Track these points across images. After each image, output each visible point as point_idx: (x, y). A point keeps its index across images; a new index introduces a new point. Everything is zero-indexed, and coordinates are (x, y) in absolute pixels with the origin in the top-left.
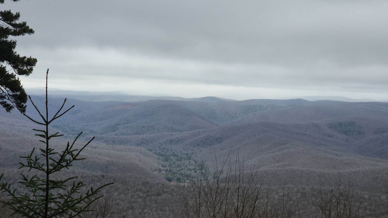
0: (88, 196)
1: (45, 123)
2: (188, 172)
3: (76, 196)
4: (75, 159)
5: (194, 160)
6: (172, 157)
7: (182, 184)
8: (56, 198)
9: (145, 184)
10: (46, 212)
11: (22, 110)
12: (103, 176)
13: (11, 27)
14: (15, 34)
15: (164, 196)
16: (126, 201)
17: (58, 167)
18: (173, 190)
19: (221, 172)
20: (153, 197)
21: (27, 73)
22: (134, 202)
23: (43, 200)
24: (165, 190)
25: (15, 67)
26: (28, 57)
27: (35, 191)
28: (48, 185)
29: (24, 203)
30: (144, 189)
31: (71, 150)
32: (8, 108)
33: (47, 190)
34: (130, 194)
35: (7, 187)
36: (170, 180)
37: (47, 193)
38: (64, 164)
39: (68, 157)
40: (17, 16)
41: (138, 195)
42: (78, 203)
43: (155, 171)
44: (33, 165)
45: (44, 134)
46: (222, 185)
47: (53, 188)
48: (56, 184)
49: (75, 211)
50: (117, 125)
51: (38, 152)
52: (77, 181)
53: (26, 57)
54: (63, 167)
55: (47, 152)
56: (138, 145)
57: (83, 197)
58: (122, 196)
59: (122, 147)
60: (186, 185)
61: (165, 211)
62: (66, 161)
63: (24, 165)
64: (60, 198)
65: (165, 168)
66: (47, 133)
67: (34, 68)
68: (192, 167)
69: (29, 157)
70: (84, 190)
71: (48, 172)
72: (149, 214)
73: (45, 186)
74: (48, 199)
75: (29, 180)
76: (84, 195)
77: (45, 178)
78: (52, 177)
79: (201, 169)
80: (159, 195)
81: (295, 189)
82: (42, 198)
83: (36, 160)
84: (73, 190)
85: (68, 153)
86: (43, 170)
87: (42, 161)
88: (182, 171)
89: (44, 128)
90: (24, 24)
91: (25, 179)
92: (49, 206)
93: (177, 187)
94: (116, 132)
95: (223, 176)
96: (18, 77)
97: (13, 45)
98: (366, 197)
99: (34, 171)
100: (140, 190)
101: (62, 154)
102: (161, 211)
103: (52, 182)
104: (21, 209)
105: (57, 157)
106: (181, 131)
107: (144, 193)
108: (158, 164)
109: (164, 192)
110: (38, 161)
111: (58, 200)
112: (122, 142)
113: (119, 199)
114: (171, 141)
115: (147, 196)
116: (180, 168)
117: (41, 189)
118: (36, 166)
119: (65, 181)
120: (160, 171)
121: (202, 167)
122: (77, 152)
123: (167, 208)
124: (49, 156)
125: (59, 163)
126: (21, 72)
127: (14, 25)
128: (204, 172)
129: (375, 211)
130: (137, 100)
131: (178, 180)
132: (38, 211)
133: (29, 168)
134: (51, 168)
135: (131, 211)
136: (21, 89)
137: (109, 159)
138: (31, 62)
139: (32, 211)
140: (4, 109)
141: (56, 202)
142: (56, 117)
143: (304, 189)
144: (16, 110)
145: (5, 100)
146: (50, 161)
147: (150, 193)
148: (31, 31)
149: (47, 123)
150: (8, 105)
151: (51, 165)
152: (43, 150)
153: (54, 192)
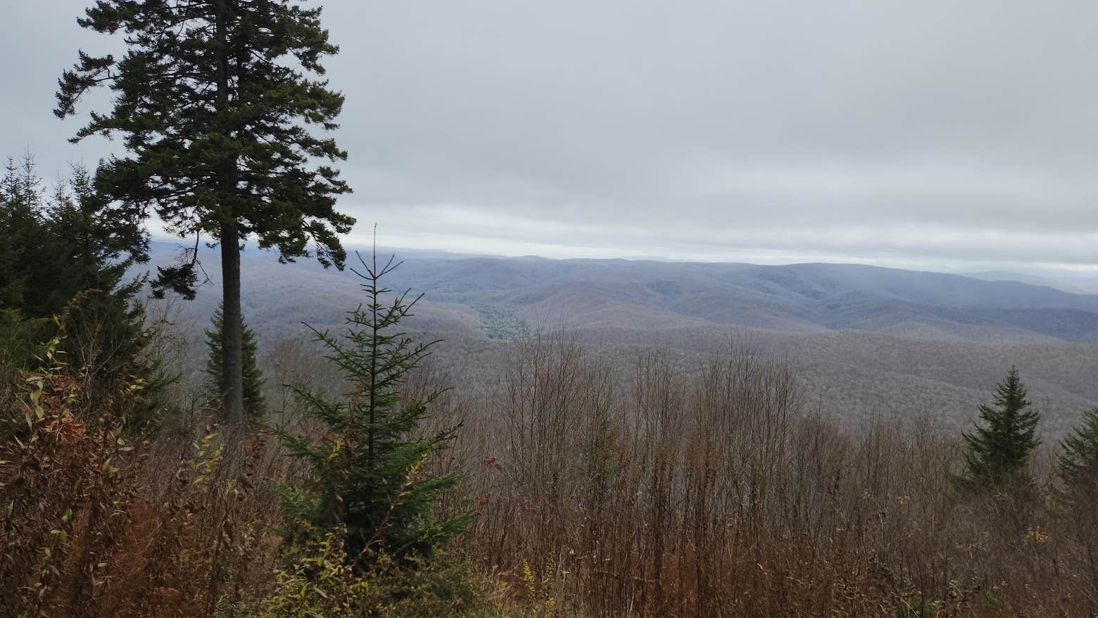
0: (416, 353)
1: (372, 278)
2: (510, 329)
3: (403, 352)
4: (403, 315)
5: (516, 317)
6: (494, 315)
7: (504, 341)
8: (384, 354)
9: (467, 341)
10: (373, 367)
11: (341, 268)
12: (424, 334)
13: (329, 183)
14: (334, 191)
15: (486, 352)
16: (448, 358)
17: (386, 322)
18: (494, 347)
19: (542, 329)
20: (475, 354)
21: (346, 231)
22: (456, 359)
23: (370, 356)
24: (486, 347)
25: (334, 224)
26: (348, 215)
27: (362, 347)
28: (375, 341)
29: (351, 359)
30: (465, 346)
31: (400, 306)
32: (326, 264)
33: (375, 345)
34: (452, 351)
35: (333, 343)
36: (491, 337)
37: (375, 349)
38: (393, 320)
39: (396, 313)
40: (337, 173)
41: (460, 352)
42: (407, 359)
43: (477, 328)
44: (360, 320)
45: (371, 289)
46: (544, 342)
47: (380, 343)
48: (383, 340)
49: (403, 367)
50: (440, 282)
51: (365, 308)
52: (406, 337)
53: (345, 216)
54: (391, 322)
55: (375, 307)
56: (460, 302)
57: (411, 354)
58: (444, 352)
59: (444, 304)
60: (508, 342)
61: (486, 367)
62: (395, 317)
63: (350, 320)
64: (388, 353)
65: (487, 325)
66: (374, 289)
67: (353, 227)
68: (513, 324)
69: (356, 313)
70: (411, 347)
71: (376, 328)
72: (471, 370)
73: (373, 342)
74: (375, 355)
75: (356, 335)
76: (413, 351)
77: (372, 334)
78: (380, 332)
79: (523, 326)
80: (481, 351)
81: (614, 347)
82: (370, 353)
83: (364, 315)
84: (401, 346)
85: (396, 309)
86: (370, 326)
87: (370, 316)
88: (503, 328)
89: (371, 283)
90: (344, 182)
91: (353, 334)
92: (376, 362)
93: (499, 344)
94: (438, 289)
95: (543, 333)
96: (336, 235)
97: (333, 202)
98: (682, 354)
99: (361, 327)
100: (462, 347)
101: (390, 310)
102: (483, 367)
103: (380, 337)
104: (348, 365)
105: (386, 314)
106: (503, 289)
107: (465, 350)
108: (480, 321)
109: (486, 349)
110: (365, 317)
111: (385, 356)
112: (443, 300)
113: (441, 356)
114: (493, 299)
115: (469, 353)
116: (502, 325)
117: (368, 344)
118: (364, 321)
119: (393, 337)
120: (482, 328)
121: (523, 324)
122: (406, 308)
123: (488, 365)
124: (377, 312)
125: (387, 319)
126: (340, 230)
127: (333, 182)
128: (525, 329)
129: (689, 367)
130: (457, 258)
131: (500, 337)
132: (365, 367)
133: (356, 323)
134: (378, 323)
135: (453, 368)
136: (339, 247)
137: (431, 316)
138: (350, 221)
139: (359, 366)
140: (322, 266)
141: (383, 358)
142: (385, 271)
143: (623, 346)
144: (334, 267)
145: (323, 257)
146: (378, 317)
147: (472, 350)
148: (351, 191)
149: (375, 278)
150: (327, 262)
151: (379, 320)
152: (370, 306)
153: (382, 348)
